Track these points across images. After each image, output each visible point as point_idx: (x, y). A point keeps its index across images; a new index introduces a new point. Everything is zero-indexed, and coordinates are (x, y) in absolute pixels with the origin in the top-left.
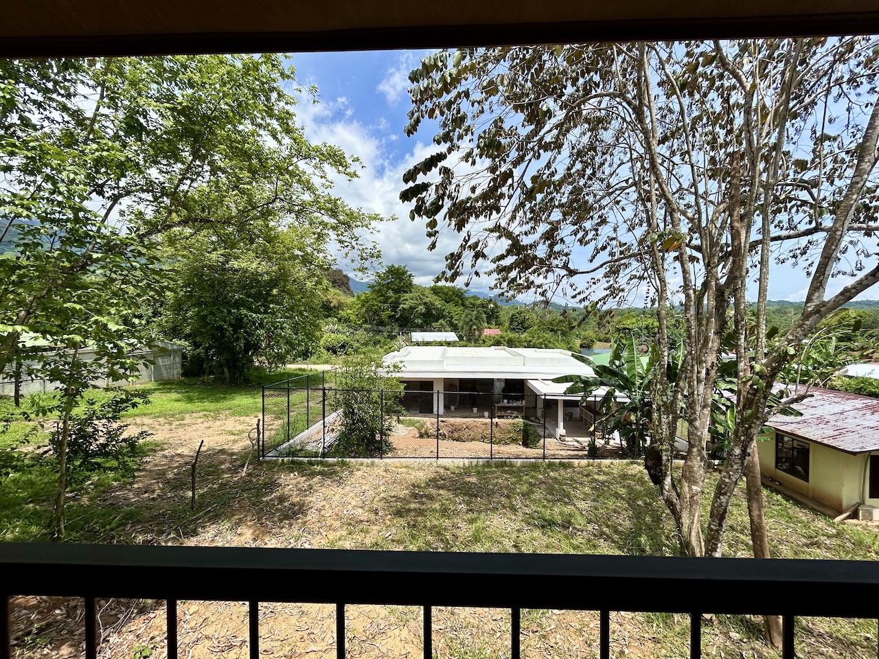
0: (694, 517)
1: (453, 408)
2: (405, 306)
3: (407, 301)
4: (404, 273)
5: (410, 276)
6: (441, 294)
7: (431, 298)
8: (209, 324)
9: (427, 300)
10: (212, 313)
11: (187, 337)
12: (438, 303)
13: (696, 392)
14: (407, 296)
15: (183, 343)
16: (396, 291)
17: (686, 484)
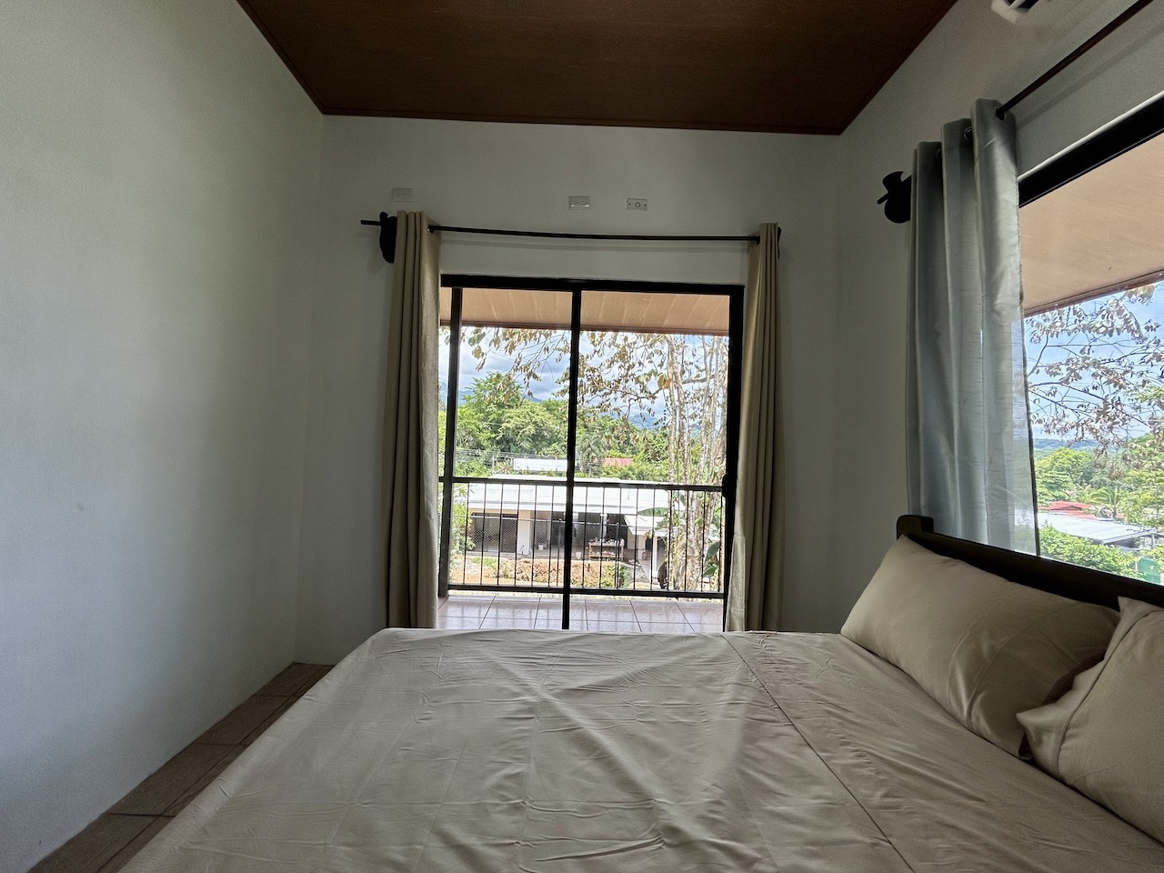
1: (540, 547)
2: (508, 425)
3: (512, 419)
7: (543, 416)
9: (538, 419)
12: (552, 423)
14: (513, 412)
16: (499, 406)
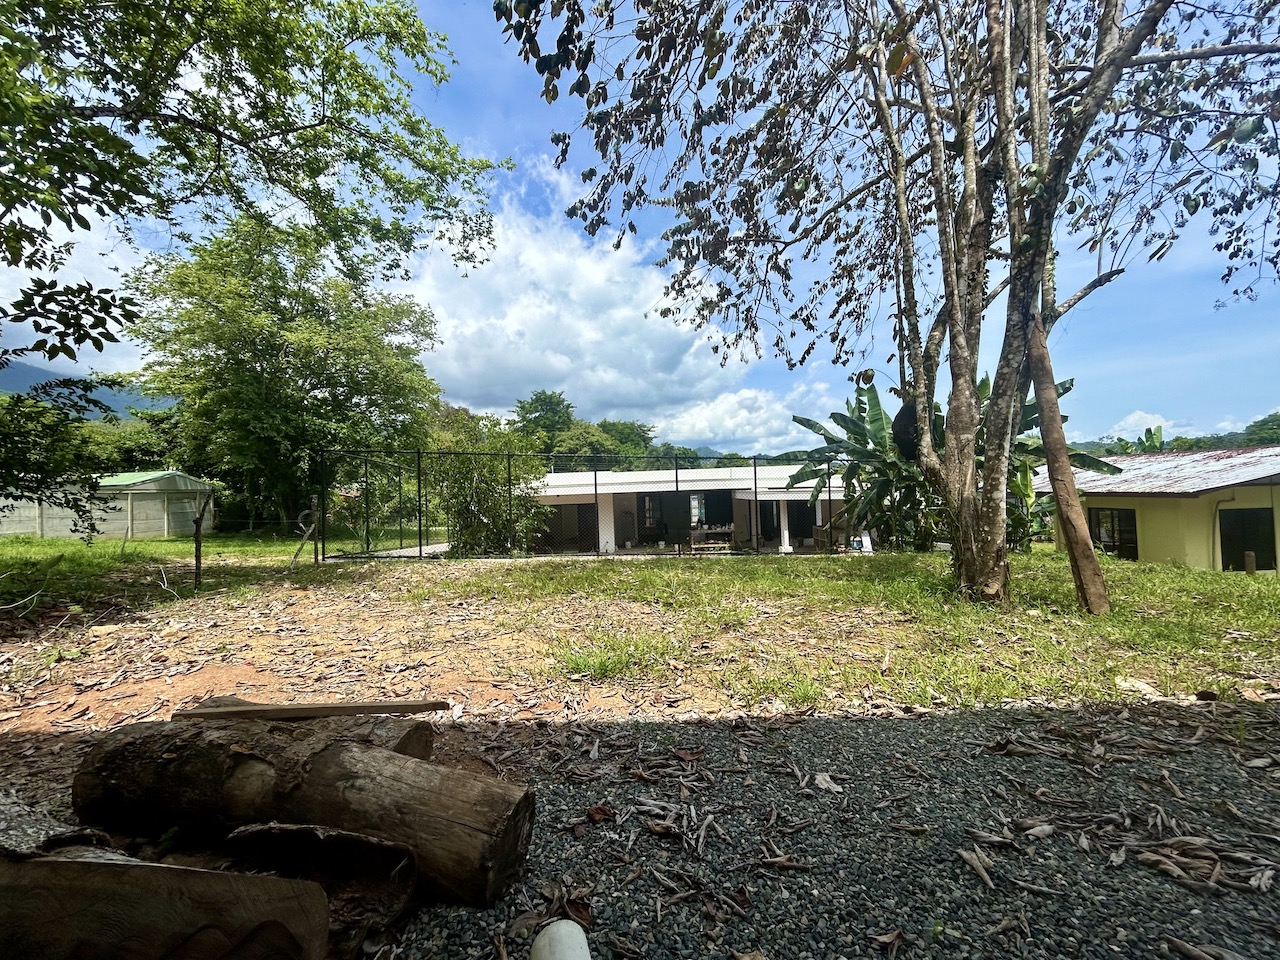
0: (966, 476)
1: (628, 544)
2: (561, 449)
3: (565, 442)
4: (560, 402)
5: (568, 406)
6: (613, 432)
7: (599, 437)
8: (252, 433)
9: (594, 439)
10: (257, 418)
11: (223, 477)
12: (609, 444)
13: (956, 292)
14: (564, 435)
15: (217, 482)
16: (549, 428)
17: (952, 437)
